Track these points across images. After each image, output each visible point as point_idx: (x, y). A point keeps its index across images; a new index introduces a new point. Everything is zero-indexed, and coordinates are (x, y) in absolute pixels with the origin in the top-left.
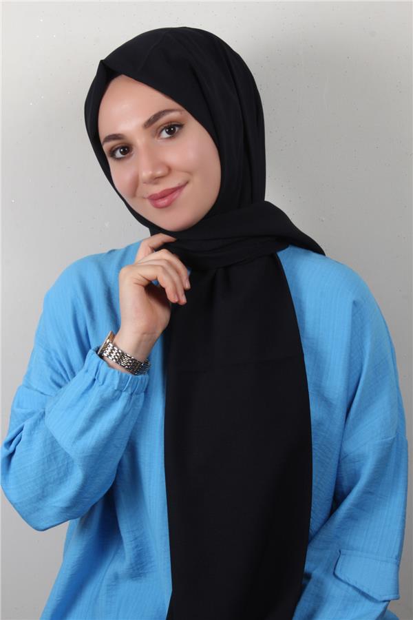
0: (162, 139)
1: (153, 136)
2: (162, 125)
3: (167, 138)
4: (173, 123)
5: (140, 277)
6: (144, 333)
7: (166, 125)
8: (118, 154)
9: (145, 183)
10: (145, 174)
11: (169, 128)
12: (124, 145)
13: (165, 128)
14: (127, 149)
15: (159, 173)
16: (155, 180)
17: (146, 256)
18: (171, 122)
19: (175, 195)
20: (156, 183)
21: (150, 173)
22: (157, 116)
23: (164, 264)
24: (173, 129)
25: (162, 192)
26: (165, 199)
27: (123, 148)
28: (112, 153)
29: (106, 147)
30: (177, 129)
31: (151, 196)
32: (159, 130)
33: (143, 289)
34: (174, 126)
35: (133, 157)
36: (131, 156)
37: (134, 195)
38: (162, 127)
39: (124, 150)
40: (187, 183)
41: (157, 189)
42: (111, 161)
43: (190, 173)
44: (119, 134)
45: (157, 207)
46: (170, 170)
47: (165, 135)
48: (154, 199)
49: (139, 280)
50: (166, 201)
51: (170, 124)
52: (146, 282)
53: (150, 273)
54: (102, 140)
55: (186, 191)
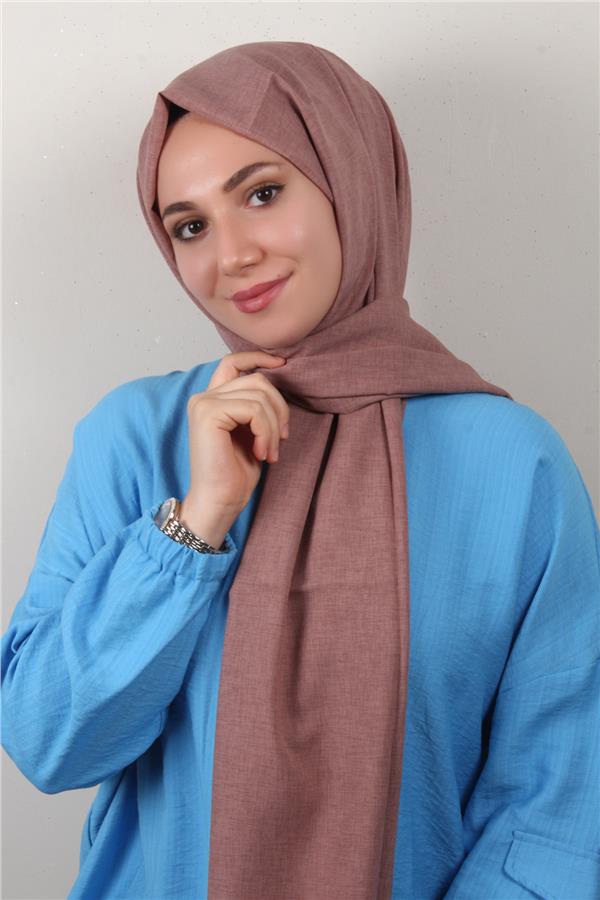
0: (251, 207)
1: (239, 204)
2: (251, 188)
3: (259, 206)
4: (268, 184)
5: (226, 418)
6: (228, 504)
7: (258, 187)
8: (187, 233)
9: (227, 275)
10: (227, 261)
11: (263, 192)
12: (194, 219)
13: (256, 192)
14: (199, 224)
15: (248, 259)
16: (242, 270)
17: (228, 382)
18: (265, 182)
19: (273, 293)
20: (244, 276)
21: (235, 259)
22: (243, 174)
23: (259, 397)
24: (268, 193)
25: (252, 289)
26: (257, 299)
27: (194, 223)
28: (178, 231)
29: (169, 221)
30: (274, 192)
31: (236, 295)
32: (248, 194)
33: (228, 435)
34: (269, 189)
35: (209, 236)
36: (205, 234)
37: (211, 294)
38: (252, 191)
39: (195, 226)
40: (291, 274)
41: (244, 285)
42: (175, 243)
43: (295, 258)
44: (188, 202)
45: (246, 311)
46: (264, 254)
47: (256, 201)
48: (241, 299)
49: (226, 423)
50: (259, 302)
51: (262, 185)
52: (234, 425)
53: (241, 413)
54: (162, 211)
55: (290, 286)
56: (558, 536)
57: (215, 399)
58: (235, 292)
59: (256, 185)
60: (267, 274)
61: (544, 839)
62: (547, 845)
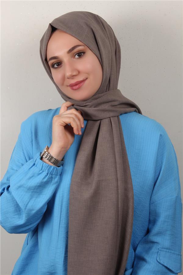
0: (75, 58)
1: (72, 57)
2: (75, 52)
4: (81, 52)
5: (63, 122)
6: (62, 148)
7: (78, 52)
8: (56, 66)
9: (68, 78)
10: (68, 74)
11: (79, 54)
14: (59, 63)
15: (74, 73)
16: (73, 77)
17: (65, 112)
19: (81, 84)
20: (73, 79)
21: (70, 74)
22: (73, 48)
23: (73, 116)
24: (80, 54)
25: (76, 83)
26: (76, 86)
27: (58, 63)
28: (53, 66)
29: (50, 63)
30: (82, 54)
31: (70, 85)
32: (75, 54)
33: (63, 127)
34: (81, 53)
35: (62, 67)
36: (61, 66)
37: (63, 84)
38: (76, 53)
39: (58, 64)
40: (87, 79)
41: (73, 81)
42: (52, 69)
43: (88, 73)
44: (56, 57)
45: (73, 89)
46: (79, 72)
47: (77, 57)
48: (72, 86)
49: (62, 124)
50: (77, 87)
51: (79, 52)
52: (65, 124)
53: (67, 121)
54: (48, 60)
55: (87, 82)
57: (60, 116)
58: (70, 84)
59: (77, 52)
60: (80, 78)
61: (168, 250)
62: (168, 252)
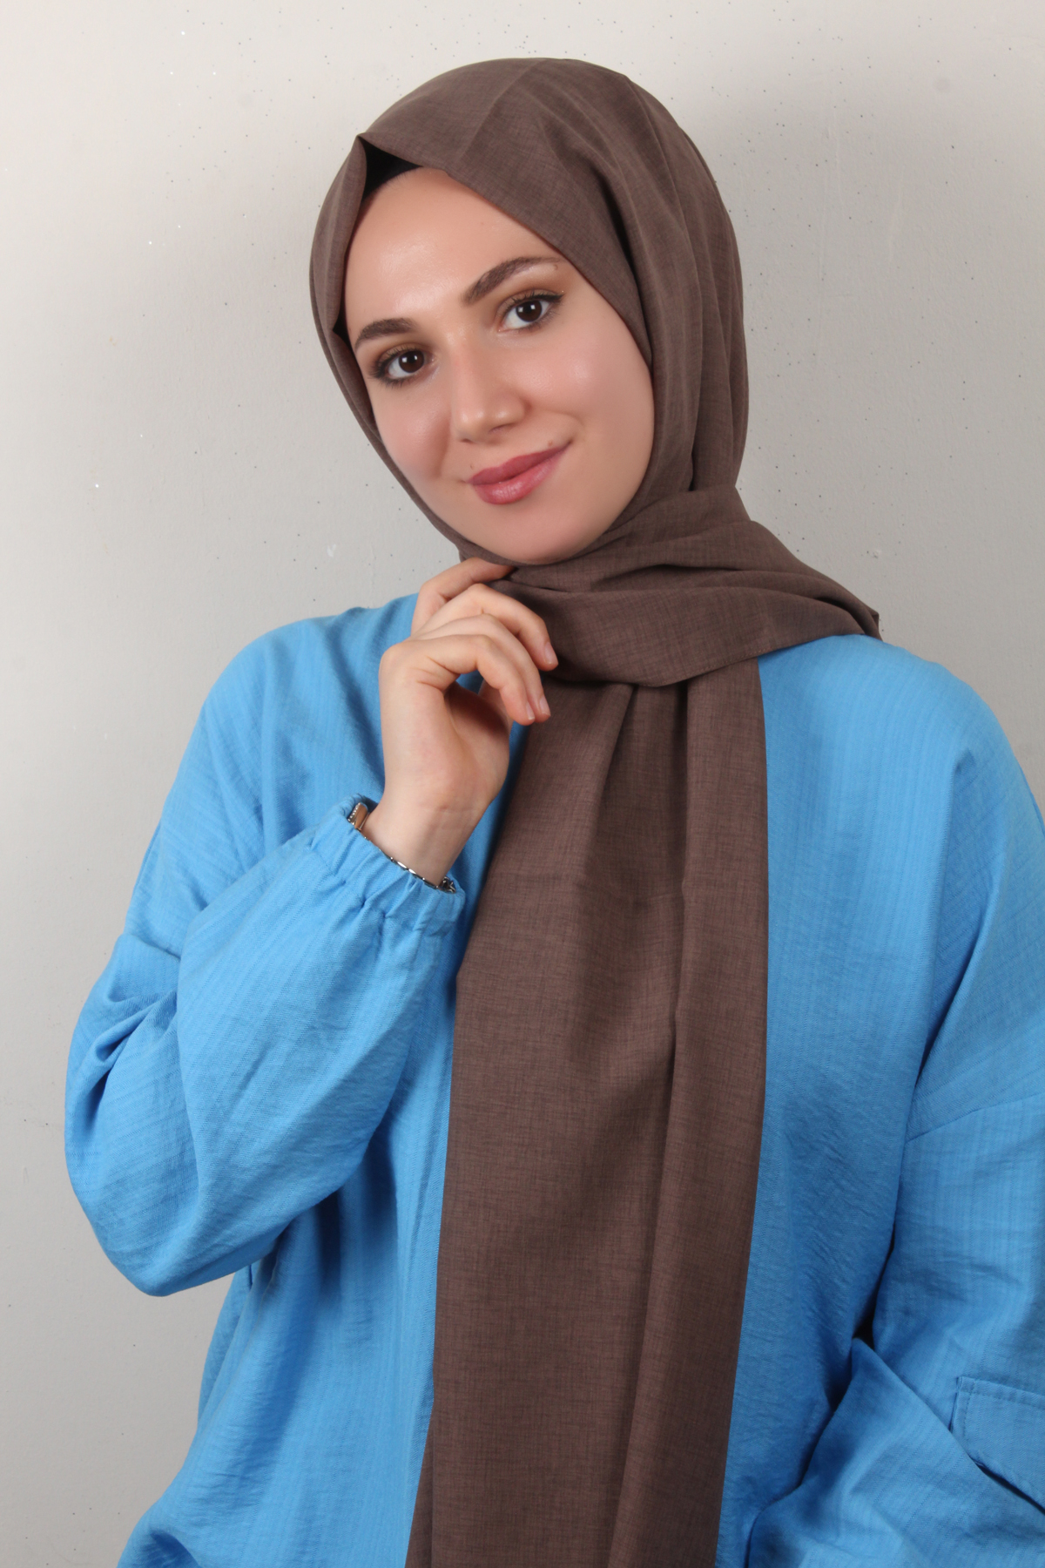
0: (508, 330)
1: (487, 325)
2: (510, 296)
3: (521, 330)
4: (537, 293)
5: (433, 667)
6: (443, 808)
7: (521, 297)
8: (396, 371)
9: (466, 441)
10: (468, 417)
11: (526, 305)
12: (412, 347)
13: (517, 304)
14: (416, 356)
15: (503, 415)
16: (493, 432)
18: (533, 289)
19: (539, 473)
20: (494, 442)
21: (480, 415)
22: (497, 275)
24: (535, 307)
25: (508, 464)
26: (512, 482)
27: (409, 354)
28: (381, 367)
29: (365, 352)
30: (545, 306)
31: (480, 474)
32: (503, 308)
33: (439, 696)
34: (537, 300)
35: (434, 377)
36: (429, 373)
37: (436, 471)
38: (511, 301)
39: (411, 360)
40: (570, 442)
41: (494, 457)
42: (375, 389)
43: (577, 416)
44: (402, 320)
45: (493, 501)
46: (529, 407)
47: (514, 321)
48: (485, 482)
49: (431, 674)
50: (516, 487)
51: (529, 294)
54: (354, 335)
55: (567, 462)
56: (997, 879)
58: (477, 470)
59: (517, 293)
60: (532, 441)
61: (1008, 1389)
62: (1012, 1398)
